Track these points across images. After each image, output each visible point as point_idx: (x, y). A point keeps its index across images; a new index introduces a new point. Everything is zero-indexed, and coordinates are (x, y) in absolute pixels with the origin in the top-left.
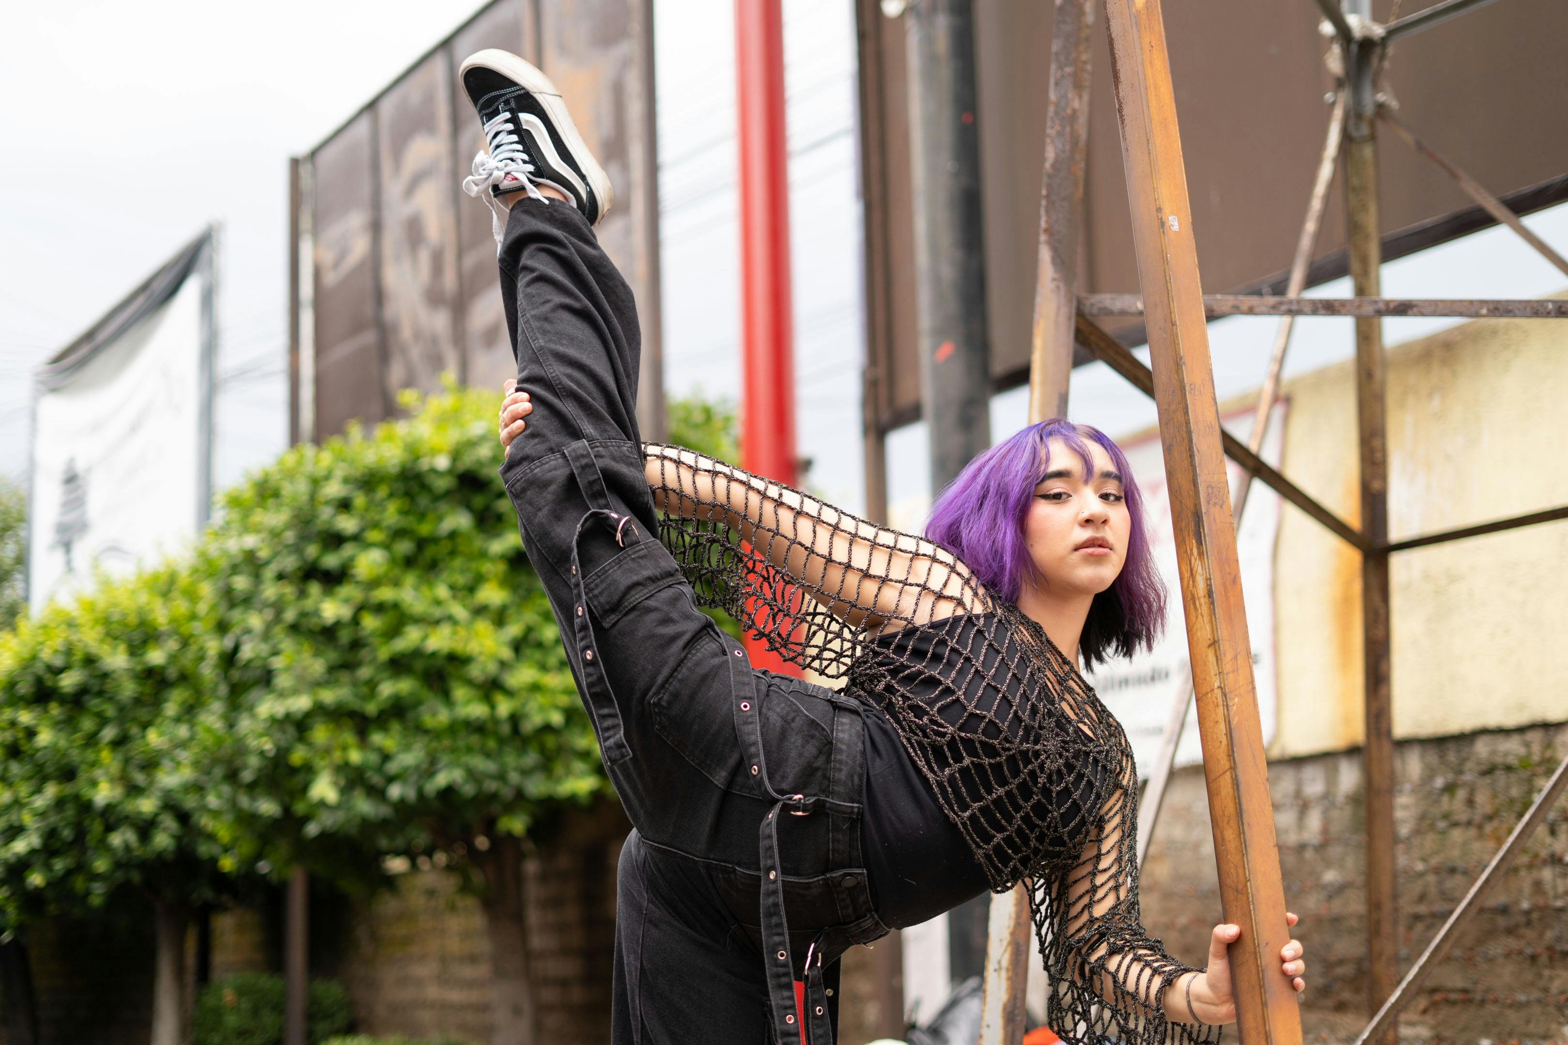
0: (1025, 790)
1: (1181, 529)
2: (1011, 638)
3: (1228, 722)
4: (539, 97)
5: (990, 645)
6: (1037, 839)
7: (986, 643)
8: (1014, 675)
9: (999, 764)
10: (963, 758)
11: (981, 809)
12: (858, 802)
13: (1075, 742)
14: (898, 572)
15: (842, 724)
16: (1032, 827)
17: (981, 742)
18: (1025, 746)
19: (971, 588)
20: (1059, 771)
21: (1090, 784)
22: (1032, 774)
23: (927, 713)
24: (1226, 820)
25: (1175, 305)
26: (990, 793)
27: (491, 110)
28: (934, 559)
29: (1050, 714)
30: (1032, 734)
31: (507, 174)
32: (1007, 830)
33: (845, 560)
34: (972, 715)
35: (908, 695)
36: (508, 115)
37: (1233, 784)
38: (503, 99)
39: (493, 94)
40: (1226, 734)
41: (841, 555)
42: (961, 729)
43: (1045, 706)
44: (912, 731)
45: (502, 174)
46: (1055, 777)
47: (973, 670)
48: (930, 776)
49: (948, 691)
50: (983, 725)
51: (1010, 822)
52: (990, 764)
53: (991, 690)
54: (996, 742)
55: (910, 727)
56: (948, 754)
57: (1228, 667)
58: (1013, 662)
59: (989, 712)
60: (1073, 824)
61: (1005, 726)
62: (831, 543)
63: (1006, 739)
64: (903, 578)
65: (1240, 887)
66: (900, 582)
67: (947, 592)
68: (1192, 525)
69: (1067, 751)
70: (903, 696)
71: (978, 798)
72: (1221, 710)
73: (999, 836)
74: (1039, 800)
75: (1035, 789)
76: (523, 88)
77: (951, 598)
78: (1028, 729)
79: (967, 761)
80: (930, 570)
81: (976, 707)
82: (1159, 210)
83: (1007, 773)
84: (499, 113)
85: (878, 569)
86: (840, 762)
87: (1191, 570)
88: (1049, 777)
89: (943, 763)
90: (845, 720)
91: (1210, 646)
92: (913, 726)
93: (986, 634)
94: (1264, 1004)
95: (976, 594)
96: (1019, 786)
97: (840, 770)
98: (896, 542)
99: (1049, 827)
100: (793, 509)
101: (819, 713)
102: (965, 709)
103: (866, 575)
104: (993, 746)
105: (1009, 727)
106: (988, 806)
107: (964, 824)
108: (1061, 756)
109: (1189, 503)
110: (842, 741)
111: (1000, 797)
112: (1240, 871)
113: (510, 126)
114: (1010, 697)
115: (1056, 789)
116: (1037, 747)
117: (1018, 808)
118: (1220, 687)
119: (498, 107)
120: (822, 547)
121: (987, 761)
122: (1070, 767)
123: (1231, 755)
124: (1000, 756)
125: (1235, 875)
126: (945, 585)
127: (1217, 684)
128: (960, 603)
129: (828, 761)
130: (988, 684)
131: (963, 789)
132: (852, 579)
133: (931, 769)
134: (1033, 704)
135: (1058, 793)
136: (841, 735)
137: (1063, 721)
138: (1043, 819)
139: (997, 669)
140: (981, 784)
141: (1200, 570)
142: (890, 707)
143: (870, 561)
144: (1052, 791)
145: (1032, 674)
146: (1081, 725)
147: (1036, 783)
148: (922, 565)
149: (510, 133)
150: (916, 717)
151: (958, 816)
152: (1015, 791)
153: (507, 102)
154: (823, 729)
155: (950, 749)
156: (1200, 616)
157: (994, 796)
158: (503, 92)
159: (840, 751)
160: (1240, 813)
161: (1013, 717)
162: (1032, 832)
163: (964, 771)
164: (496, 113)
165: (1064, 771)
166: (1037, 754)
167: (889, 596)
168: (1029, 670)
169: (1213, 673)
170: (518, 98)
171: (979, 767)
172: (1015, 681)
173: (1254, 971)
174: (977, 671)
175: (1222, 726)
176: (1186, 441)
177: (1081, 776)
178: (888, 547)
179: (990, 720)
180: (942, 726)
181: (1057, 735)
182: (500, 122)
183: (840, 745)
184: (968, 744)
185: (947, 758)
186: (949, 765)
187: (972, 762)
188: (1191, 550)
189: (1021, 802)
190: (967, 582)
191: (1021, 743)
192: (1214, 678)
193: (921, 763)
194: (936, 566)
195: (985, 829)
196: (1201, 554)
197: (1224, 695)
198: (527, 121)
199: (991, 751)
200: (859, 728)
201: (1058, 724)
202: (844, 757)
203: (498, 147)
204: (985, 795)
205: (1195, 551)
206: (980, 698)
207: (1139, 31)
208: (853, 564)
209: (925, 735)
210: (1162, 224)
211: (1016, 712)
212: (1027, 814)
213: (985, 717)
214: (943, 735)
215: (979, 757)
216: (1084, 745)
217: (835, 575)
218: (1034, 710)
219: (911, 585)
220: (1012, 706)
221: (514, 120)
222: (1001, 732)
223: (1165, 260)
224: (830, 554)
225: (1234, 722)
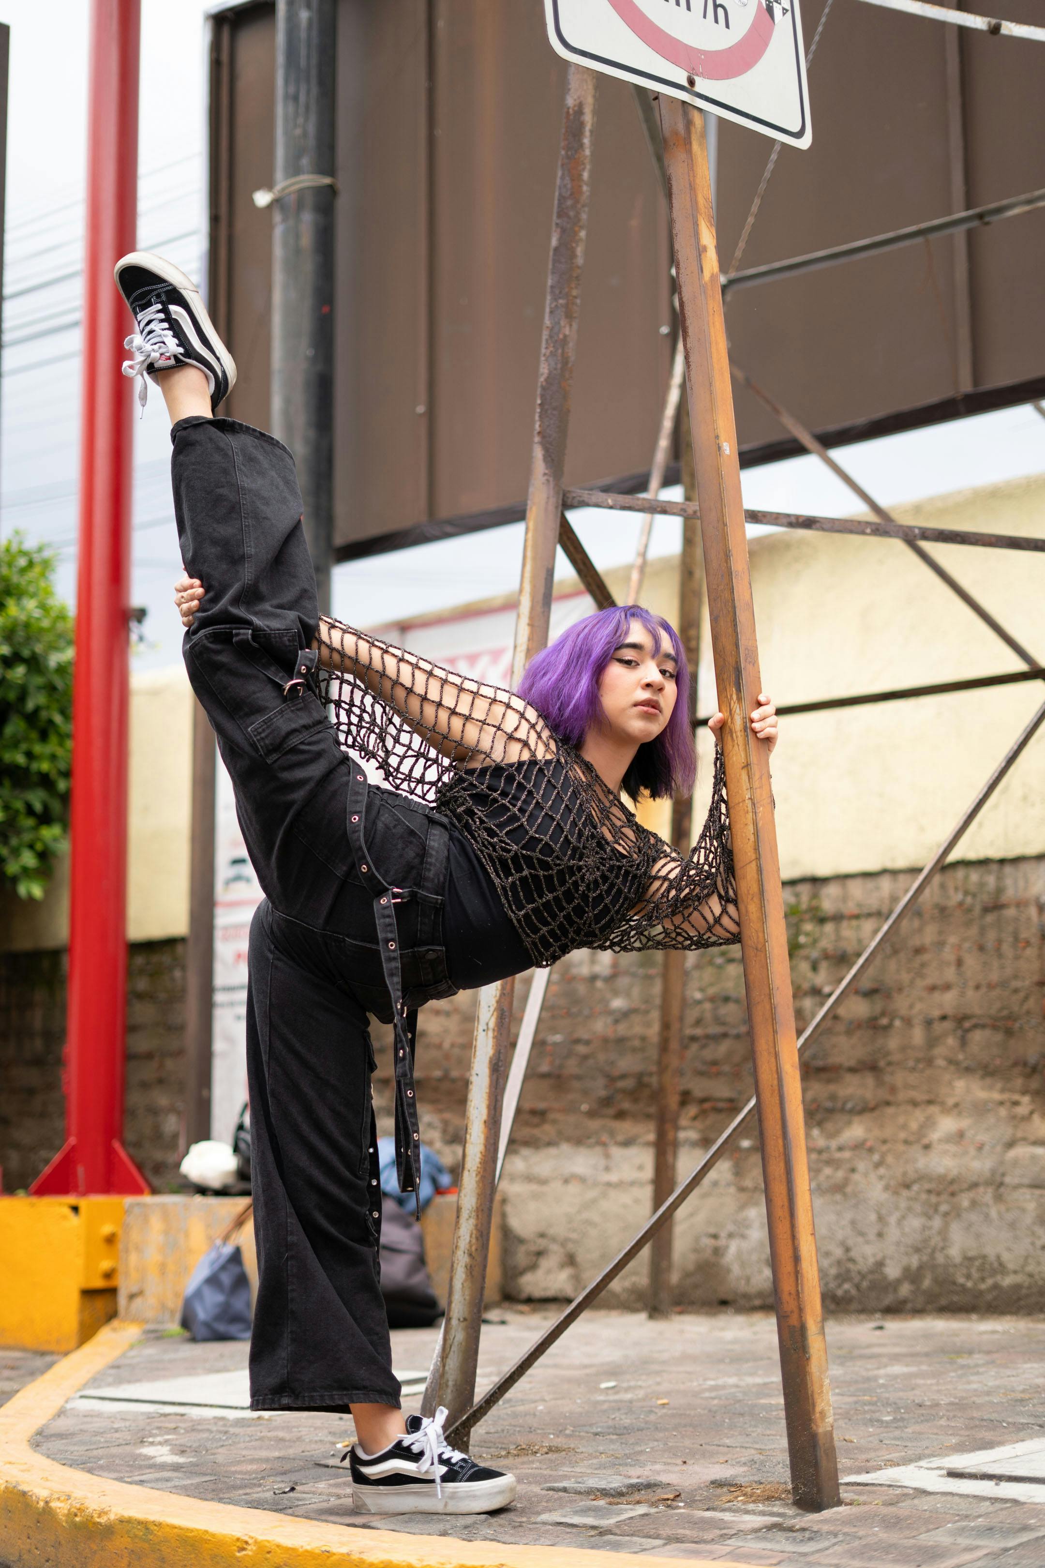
0: (569, 896)
1: (723, 680)
2: (566, 775)
3: (755, 823)
4: (184, 292)
5: (549, 781)
6: (574, 932)
7: (546, 779)
8: (567, 806)
9: (551, 876)
10: (524, 870)
11: (533, 910)
12: (441, 895)
13: (611, 859)
14: (479, 714)
15: (434, 835)
16: (571, 922)
17: (538, 859)
18: (572, 862)
19: (536, 731)
20: (596, 881)
21: (620, 891)
22: (575, 884)
23: (497, 835)
24: (750, 897)
25: (726, 511)
26: (541, 897)
27: (144, 302)
28: (508, 706)
29: (593, 836)
30: (579, 855)
31: (162, 354)
32: (551, 925)
33: (437, 699)
34: (532, 837)
35: (484, 818)
36: (159, 306)
37: (758, 870)
38: (155, 293)
39: (146, 289)
40: (754, 834)
41: (434, 695)
42: (523, 848)
43: (589, 830)
44: (484, 845)
45: (157, 355)
46: (592, 886)
47: (534, 802)
48: (497, 881)
49: (514, 818)
50: (540, 846)
51: (554, 919)
52: (544, 876)
53: (547, 818)
54: (549, 859)
55: (483, 843)
56: (511, 866)
57: (756, 784)
58: (566, 795)
59: (545, 836)
60: (603, 922)
61: (557, 847)
62: (427, 684)
63: (558, 857)
64: (482, 718)
65: (759, 946)
66: (480, 721)
67: (517, 735)
68: (733, 678)
69: (604, 866)
70: (480, 818)
71: (533, 901)
72: (750, 816)
73: (545, 929)
74: (579, 903)
75: (576, 895)
76: (171, 285)
77: (519, 740)
78: (575, 849)
79: (526, 872)
80: (504, 714)
81: (536, 832)
82: (717, 437)
83: (556, 882)
84: (152, 305)
85: (463, 709)
86: (431, 864)
87: (731, 711)
88: (588, 886)
89: (508, 874)
90: (436, 831)
91: (743, 768)
92: (486, 843)
93: (546, 772)
94: (775, 1032)
95: (539, 737)
96: (564, 893)
97: (429, 870)
98: (479, 689)
99: (585, 923)
100: (396, 656)
101: (415, 824)
102: (527, 832)
103: (453, 712)
104: (547, 863)
105: (560, 848)
106: (538, 907)
107: (519, 921)
108: (598, 869)
109: (731, 660)
110: (432, 848)
111: (548, 901)
112: (761, 935)
113: (162, 316)
114: (562, 824)
115: (593, 895)
116: (581, 863)
117: (562, 909)
118: (750, 799)
119: (150, 300)
120: (419, 689)
121: (541, 873)
122: (605, 878)
123: (757, 849)
124: (552, 869)
125: (755, 938)
126: (516, 729)
127: (747, 797)
128: (526, 744)
129: (422, 863)
130: (546, 814)
131: (521, 894)
132: (443, 715)
133: (498, 875)
134: (580, 830)
135: (594, 898)
136: (432, 843)
137: (603, 842)
138: (581, 918)
139: (553, 801)
140: (536, 890)
141: (738, 711)
142: (467, 826)
143: (457, 702)
144: (589, 897)
145: (581, 805)
146: (617, 846)
147: (577, 890)
148: (499, 709)
149: (162, 321)
150: (488, 836)
151: (515, 914)
152: (561, 896)
153: (158, 296)
154: (420, 837)
155: (513, 863)
156: (736, 746)
157: (544, 900)
158: (154, 287)
159: (431, 855)
160: (762, 892)
161: (564, 841)
162: (571, 926)
163: (523, 880)
164: (149, 304)
165: (600, 881)
166: (580, 869)
167: (472, 733)
168: (578, 801)
169: (745, 788)
170: (167, 292)
171: (535, 877)
172: (567, 811)
173: (768, 1007)
174: (537, 803)
175: (751, 828)
176: (731, 614)
177: (612, 885)
178: (472, 692)
179: (546, 843)
180: (508, 844)
181: (597, 853)
182: (153, 311)
183: (431, 851)
184: (528, 860)
185: (510, 869)
186: (512, 875)
187: (530, 873)
188: (731, 696)
189: (565, 904)
190: (533, 726)
191: (569, 860)
192: (746, 792)
193: (490, 870)
194: (509, 711)
195: (535, 924)
196: (739, 699)
197: (754, 804)
198: (176, 312)
199: (545, 866)
200: (446, 840)
201: (599, 845)
202: (433, 860)
203: (150, 332)
204: (537, 899)
205: (735, 697)
206: (539, 825)
207: (706, 298)
208: (443, 703)
209: (495, 850)
210: (719, 448)
211: (566, 836)
212: (569, 914)
213: (542, 840)
214: (508, 851)
215: (535, 869)
216: (618, 860)
217: (429, 710)
218: (580, 834)
219: (488, 724)
220: (563, 831)
221: (165, 311)
222: (554, 852)
223: (719, 475)
224: (426, 693)
225: (760, 824)
